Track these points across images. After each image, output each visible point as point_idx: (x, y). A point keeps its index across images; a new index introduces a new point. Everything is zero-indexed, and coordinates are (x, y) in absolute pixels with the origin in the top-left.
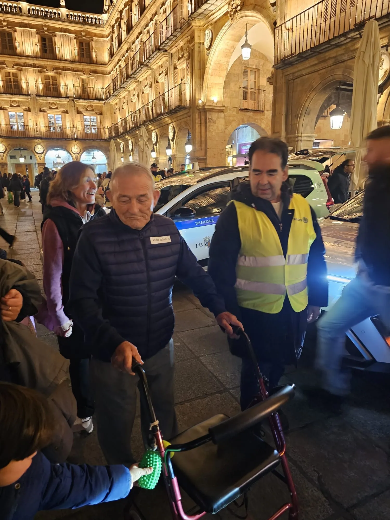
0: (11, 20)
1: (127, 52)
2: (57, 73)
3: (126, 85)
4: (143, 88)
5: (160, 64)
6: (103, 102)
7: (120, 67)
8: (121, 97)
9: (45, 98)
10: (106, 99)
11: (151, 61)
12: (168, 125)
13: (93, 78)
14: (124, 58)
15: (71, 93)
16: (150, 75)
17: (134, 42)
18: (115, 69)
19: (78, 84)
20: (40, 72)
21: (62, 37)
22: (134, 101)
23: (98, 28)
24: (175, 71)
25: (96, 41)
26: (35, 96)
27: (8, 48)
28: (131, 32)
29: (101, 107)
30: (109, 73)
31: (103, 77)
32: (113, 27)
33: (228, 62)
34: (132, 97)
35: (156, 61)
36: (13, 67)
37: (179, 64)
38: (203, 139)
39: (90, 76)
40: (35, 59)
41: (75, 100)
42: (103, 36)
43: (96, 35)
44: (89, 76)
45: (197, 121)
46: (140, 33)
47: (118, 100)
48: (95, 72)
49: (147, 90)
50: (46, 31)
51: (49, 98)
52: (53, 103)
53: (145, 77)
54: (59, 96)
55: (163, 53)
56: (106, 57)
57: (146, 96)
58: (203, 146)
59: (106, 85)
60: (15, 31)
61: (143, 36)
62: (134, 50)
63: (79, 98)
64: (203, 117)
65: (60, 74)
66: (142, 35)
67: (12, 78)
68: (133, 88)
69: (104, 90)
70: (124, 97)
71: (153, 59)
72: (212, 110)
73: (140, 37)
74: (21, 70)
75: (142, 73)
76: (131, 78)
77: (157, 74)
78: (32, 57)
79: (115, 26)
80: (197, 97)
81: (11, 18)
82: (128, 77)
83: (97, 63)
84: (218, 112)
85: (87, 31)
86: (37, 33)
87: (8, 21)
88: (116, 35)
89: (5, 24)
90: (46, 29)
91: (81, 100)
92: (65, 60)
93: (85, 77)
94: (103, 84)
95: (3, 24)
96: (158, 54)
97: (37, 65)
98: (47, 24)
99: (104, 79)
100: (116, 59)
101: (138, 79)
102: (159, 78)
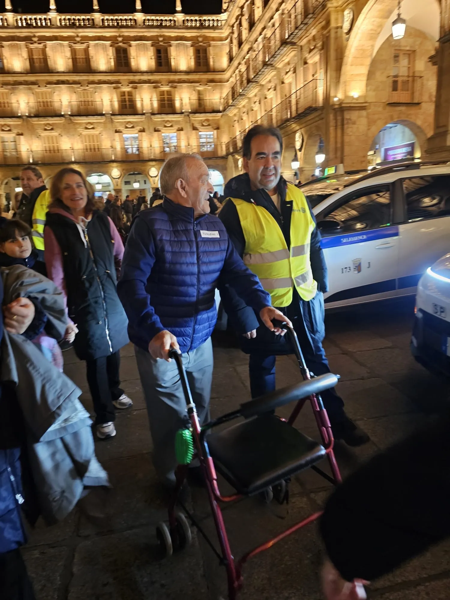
0: (126, 34)
1: (248, 53)
2: (171, 87)
3: (246, 92)
4: (266, 93)
5: (287, 61)
6: (220, 114)
7: (240, 71)
8: (240, 107)
9: (159, 116)
10: (224, 110)
11: (276, 59)
12: (295, 132)
13: (209, 88)
14: (245, 60)
15: (187, 108)
16: (274, 76)
17: (256, 41)
18: (234, 75)
19: (194, 97)
20: (155, 87)
21: (178, 45)
22: (255, 109)
23: (217, 31)
24: (306, 66)
25: (214, 46)
26: (149, 115)
27: (123, 64)
28: (253, 28)
29: (218, 120)
30: (228, 81)
31: (221, 85)
32: (233, 26)
33: (373, 46)
34: (253, 105)
35: (282, 58)
36: (128, 85)
37: (311, 57)
38: (339, 145)
39: (207, 86)
40: (149, 74)
41: (191, 115)
42: (221, 39)
43: (214, 39)
44: (206, 87)
45: (332, 123)
46: (264, 28)
47: (237, 110)
48: (212, 81)
49: (271, 95)
50: (161, 41)
51: (163, 116)
52: (168, 121)
53: (268, 80)
54: (174, 112)
55: (291, 47)
56: (224, 62)
57: (269, 101)
58: (339, 154)
59: (224, 95)
60: (130, 46)
61: (266, 31)
62: (257, 50)
63: (195, 112)
64: (339, 118)
65: (175, 87)
66: (265, 30)
67: (127, 97)
68: (254, 94)
69: (222, 100)
70: (244, 106)
71: (278, 56)
72: (351, 108)
73: (263, 33)
74: (136, 88)
75: (265, 74)
76: (253, 82)
77: (283, 73)
78: (147, 72)
79: (235, 25)
80: (332, 94)
81: (127, 32)
82: (249, 81)
83: (214, 71)
84: (359, 110)
85: (204, 35)
86: (152, 46)
87: (123, 36)
88: (235, 35)
89: (120, 39)
90: (161, 39)
91: (197, 115)
92: (181, 72)
93: (201, 88)
94: (221, 93)
95: (117, 40)
96: (285, 49)
97: (152, 81)
98: (162, 34)
99: (221, 88)
100: (235, 63)
101: (260, 83)
102: (285, 78)
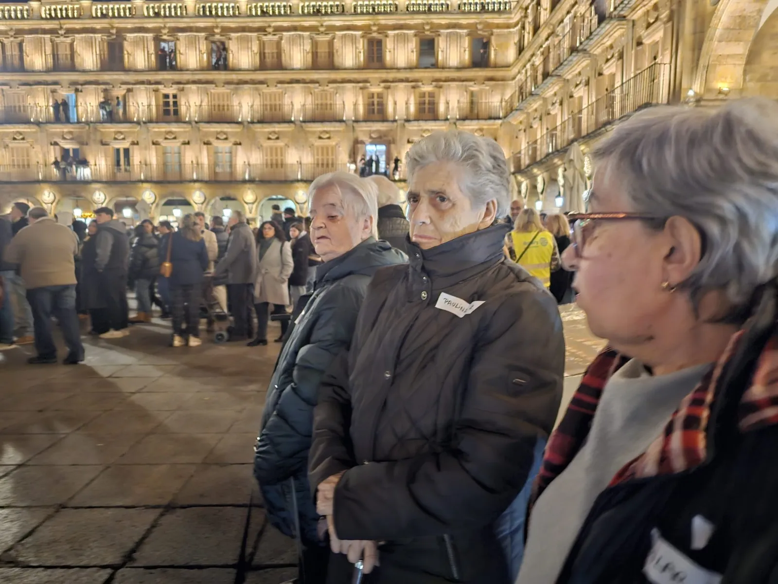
0: (383, 22)
1: (547, 39)
2: (436, 86)
3: (542, 90)
4: (573, 90)
5: (608, 43)
6: (500, 122)
7: (533, 65)
8: (530, 111)
9: (416, 123)
10: (505, 117)
11: (592, 42)
13: (487, 88)
14: (542, 50)
15: (454, 113)
16: (587, 66)
17: (562, 21)
18: (524, 71)
19: (465, 100)
20: (414, 87)
21: (449, 35)
22: (553, 113)
23: (504, 16)
24: (640, 48)
25: (498, 35)
26: (403, 122)
27: (375, 59)
28: (558, 6)
29: (497, 130)
30: (514, 78)
31: (503, 85)
32: (527, 8)
33: (760, 11)
34: (550, 107)
35: (602, 40)
36: (379, 85)
37: (648, 35)
39: (484, 85)
40: (408, 70)
41: (458, 123)
42: (508, 26)
43: (498, 26)
44: (483, 87)
47: (525, 116)
48: (491, 79)
49: (580, 92)
50: (428, 30)
51: (422, 123)
52: (428, 130)
53: (577, 72)
54: (435, 118)
55: (616, 23)
56: (511, 54)
57: (577, 101)
59: (507, 97)
60: (387, 36)
61: (578, 8)
62: (561, 35)
63: (464, 119)
65: (441, 87)
66: (577, 6)
67: (376, 100)
68: (552, 93)
69: (504, 103)
70: (536, 110)
71: (595, 38)
73: (573, 11)
74: (388, 88)
75: (572, 65)
76: (552, 76)
77: (601, 61)
78: (405, 69)
79: (530, 7)
80: (685, 85)
81: (383, 20)
82: (546, 75)
83: (496, 66)
85: (486, 22)
86: (415, 35)
87: (379, 25)
88: (530, 19)
89: (375, 28)
90: (427, 27)
91: (467, 122)
92: (450, 68)
93: (475, 88)
94: (503, 94)
96: (608, 26)
97: (410, 80)
98: (429, 21)
99: (504, 88)
100: (527, 54)
101: (564, 77)
102: (604, 68)
